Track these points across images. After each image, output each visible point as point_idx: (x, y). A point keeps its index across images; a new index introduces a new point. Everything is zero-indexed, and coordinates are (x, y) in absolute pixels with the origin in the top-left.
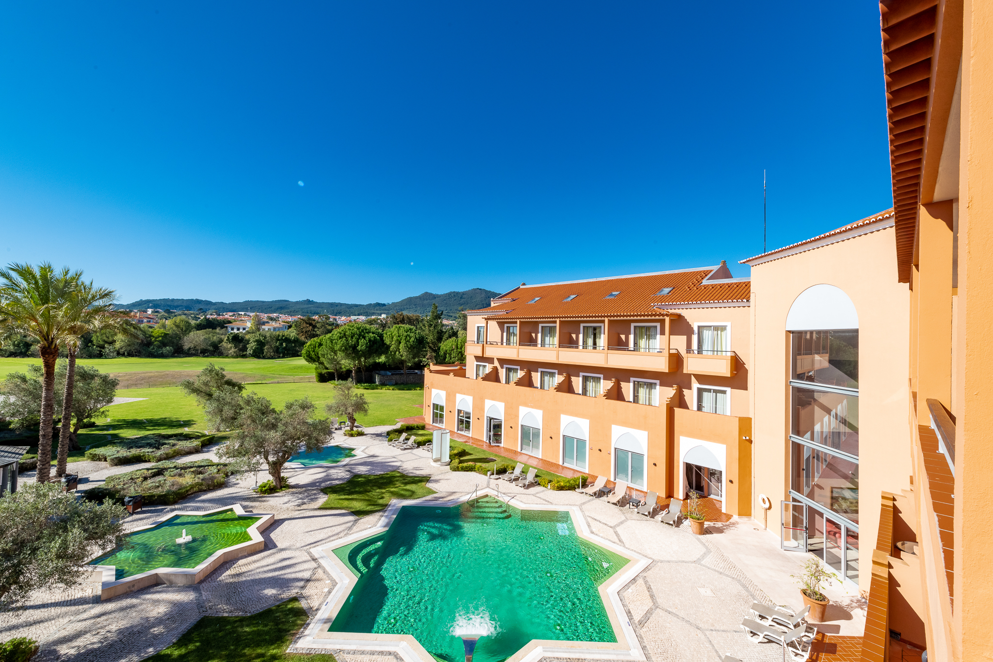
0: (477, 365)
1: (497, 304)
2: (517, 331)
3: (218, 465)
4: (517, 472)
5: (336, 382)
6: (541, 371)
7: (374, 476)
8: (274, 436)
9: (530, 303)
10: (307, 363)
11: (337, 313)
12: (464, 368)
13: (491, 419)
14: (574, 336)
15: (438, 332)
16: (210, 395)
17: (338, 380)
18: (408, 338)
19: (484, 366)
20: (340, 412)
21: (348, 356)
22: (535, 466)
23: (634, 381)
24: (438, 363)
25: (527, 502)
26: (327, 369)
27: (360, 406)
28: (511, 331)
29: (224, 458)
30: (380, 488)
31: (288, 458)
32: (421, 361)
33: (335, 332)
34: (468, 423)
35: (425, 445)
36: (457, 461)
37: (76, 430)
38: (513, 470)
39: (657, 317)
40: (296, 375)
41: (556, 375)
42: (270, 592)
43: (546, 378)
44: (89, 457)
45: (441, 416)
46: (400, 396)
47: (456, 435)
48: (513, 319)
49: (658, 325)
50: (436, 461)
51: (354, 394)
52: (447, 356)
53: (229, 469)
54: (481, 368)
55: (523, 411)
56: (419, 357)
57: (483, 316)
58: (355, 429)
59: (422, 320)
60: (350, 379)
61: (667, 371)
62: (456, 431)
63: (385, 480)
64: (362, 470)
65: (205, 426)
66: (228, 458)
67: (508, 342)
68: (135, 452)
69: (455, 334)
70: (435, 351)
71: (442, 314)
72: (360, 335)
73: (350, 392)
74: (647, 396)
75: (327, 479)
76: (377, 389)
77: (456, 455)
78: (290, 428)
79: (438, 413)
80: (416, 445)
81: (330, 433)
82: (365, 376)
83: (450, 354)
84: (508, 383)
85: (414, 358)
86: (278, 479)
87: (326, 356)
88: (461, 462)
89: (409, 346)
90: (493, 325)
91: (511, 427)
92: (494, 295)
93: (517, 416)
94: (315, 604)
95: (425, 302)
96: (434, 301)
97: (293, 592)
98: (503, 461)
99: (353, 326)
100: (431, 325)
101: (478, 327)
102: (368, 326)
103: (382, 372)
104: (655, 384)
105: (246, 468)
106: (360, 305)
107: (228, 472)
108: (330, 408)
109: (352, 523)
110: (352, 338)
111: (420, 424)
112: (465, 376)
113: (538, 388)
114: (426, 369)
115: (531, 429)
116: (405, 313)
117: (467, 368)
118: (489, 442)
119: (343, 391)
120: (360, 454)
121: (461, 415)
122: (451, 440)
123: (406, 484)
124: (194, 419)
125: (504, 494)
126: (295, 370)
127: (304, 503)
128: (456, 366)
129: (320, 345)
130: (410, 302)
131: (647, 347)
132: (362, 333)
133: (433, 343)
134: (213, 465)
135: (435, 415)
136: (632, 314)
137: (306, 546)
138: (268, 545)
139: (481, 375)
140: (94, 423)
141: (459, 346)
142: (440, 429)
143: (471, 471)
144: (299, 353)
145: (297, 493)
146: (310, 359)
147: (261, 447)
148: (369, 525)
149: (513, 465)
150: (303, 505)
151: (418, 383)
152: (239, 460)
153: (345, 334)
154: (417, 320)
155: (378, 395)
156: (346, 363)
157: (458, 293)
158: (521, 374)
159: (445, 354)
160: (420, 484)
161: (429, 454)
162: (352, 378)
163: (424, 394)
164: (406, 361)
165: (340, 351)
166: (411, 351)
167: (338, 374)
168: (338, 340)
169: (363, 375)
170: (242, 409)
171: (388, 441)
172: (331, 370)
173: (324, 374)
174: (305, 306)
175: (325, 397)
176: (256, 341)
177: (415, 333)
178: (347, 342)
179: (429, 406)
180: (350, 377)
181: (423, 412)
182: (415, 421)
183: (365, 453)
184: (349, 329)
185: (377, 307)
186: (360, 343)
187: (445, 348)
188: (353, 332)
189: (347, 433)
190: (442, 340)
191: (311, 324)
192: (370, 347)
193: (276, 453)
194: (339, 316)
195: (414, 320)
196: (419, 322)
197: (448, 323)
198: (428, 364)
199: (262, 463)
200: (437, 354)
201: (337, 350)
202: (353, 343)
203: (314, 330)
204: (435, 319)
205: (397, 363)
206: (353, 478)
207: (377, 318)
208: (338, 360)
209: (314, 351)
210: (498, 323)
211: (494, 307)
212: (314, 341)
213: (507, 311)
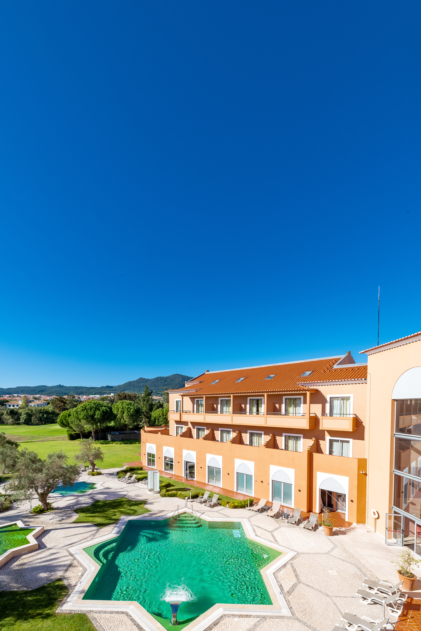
0: (177, 427)
1: (190, 385)
2: (204, 403)
3: (5, 496)
4: (206, 496)
5: (81, 440)
6: (221, 430)
7: (109, 501)
8: (40, 476)
9: (212, 384)
10: (61, 427)
11: (80, 394)
12: (168, 429)
13: (187, 462)
14: (243, 406)
15: (149, 405)
17: (83, 438)
18: (129, 409)
19: (182, 428)
20: (85, 460)
21: (88, 422)
22: (218, 493)
23: (285, 436)
24: (150, 426)
25: (212, 516)
26: (75, 431)
27: (98, 455)
28: (200, 403)
29: (9, 491)
30: (113, 508)
31: (51, 491)
32: (139, 425)
33: (79, 406)
34: (172, 465)
35: (143, 480)
36: (165, 490)
38: (203, 495)
39: (301, 392)
40: (54, 436)
41: (232, 433)
42: (43, 575)
43: (224, 435)
45: (154, 461)
46: (125, 448)
47: (164, 473)
48: (200, 395)
49: (302, 397)
50: (151, 490)
51: (94, 447)
52: (156, 421)
53: (12, 498)
54: (180, 429)
55: (208, 457)
56: (137, 422)
57: (180, 394)
58: (95, 470)
59: (139, 396)
60: (91, 438)
61: (309, 429)
62: (163, 470)
63: (117, 504)
64: (101, 497)
66: (11, 491)
67: (198, 411)
69: (161, 406)
70: (148, 418)
71: (152, 392)
72: (96, 408)
73: (91, 446)
74: (294, 445)
75: (77, 503)
76: (109, 444)
77: (164, 486)
78: (51, 471)
79: (151, 459)
80: (137, 481)
81: (78, 473)
82: (101, 435)
83: (158, 420)
84: (198, 439)
85: (134, 422)
86: (45, 504)
87: (73, 423)
88: (167, 491)
89: (130, 415)
90: (187, 400)
91: (201, 468)
92: (187, 379)
93: (205, 460)
94: (73, 582)
95: (141, 384)
96: (146, 384)
97: (59, 575)
98: (195, 490)
99: (91, 402)
100: (145, 400)
101: (176, 401)
102: (101, 402)
103: (113, 432)
104: (300, 437)
105: (23, 497)
106: (96, 388)
107: (12, 500)
108: (77, 457)
109: (95, 531)
110: (91, 410)
111: (139, 466)
112: (168, 434)
113: (219, 441)
114: (142, 430)
115: (215, 468)
116: (127, 392)
117: (170, 428)
118: (186, 477)
119: (86, 446)
120: (99, 487)
121: (167, 460)
122: (161, 477)
123: (131, 506)
125: (196, 511)
126: (54, 432)
127: (63, 519)
128: (163, 427)
129: (69, 415)
130: (130, 385)
131: (294, 412)
132: (97, 407)
133: (146, 412)
134: (2, 496)
135: (149, 460)
136: (284, 390)
137: (66, 546)
138: (41, 546)
139: (180, 434)
141: (164, 414)
142: (153, 469)
143: (175, 497)
144: (56, 421)
145: (58, 513)
146: (63, 425)
147: (32, 484)
148: (107, 532)
149: (203, 492)
150: (62, 520)
151: (137, 440)
152: (18, 492)
153: (86, 408)
154: (135, 396)
155: (110, 448)
156: (88, 427)
157: (163, 378)
158: (207, 432)
159: (155, 419)
160: (140, 506)
161: (145, 487)
162: (92, 437)
163: (141, 447)
164: (128, 425)
165: (83, 419)
166: (131, 418)
167: (82, 434)
168: (81, 412)
169: (100, 435)
170: (18, 459)
171: (118, 478)
172: (78, 432)
173: (73, 434)
174: (58, 389)
175: (73, 450)
176: (26, 414)
177: (134, 406)
178: (88, 413)
179: (145, 454)
180: (90, 436)
181: (141, 459)
182: (135, 464)
183: (103, 486)
184: (89, 405)
185: (108, 389)
186: (96, 414)
187: (154, 416)
188: (91, 406)
189: (90, 473)
190: (152, 410)
191: (62, 402)
192: (103, 416)
193: (43, 487)
194: (81, 395)
195: (133, 397)
196: (136, 398)
197: (156, 398)
198: (143, 427)
199: (34, 494)
200: (149, 420)
201: (80, 419)
202: (92, 414)
203: (65, 406)
204: (147, 396)
205: (122, 426)
206: (95, 502)
207: (108, 396)
208: (82, 425)
209: (65, 420)
210: (190, 398)
211: (187, 387)
212: (65, 413)
213: (196, 390)
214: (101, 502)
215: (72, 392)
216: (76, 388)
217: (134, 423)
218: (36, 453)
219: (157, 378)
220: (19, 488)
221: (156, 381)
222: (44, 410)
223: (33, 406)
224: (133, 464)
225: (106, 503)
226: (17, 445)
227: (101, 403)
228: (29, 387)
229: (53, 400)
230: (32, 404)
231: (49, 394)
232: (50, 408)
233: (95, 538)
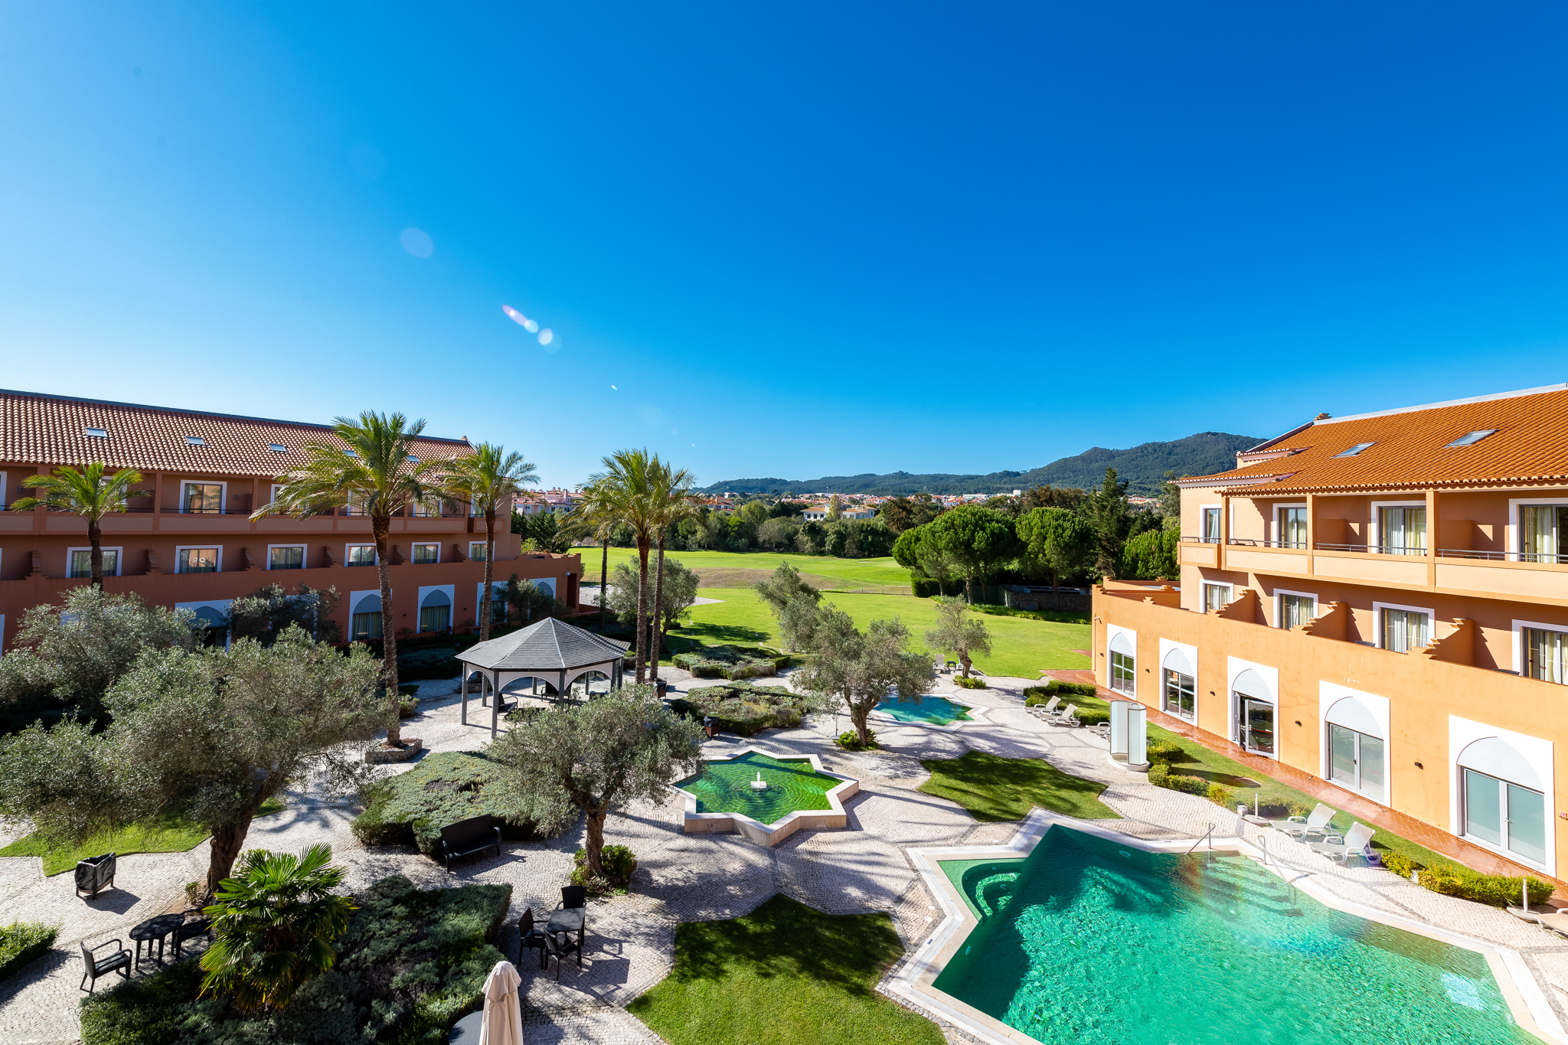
0: (1206, 585)
1: (1253, 463)
2: (1308, 516)
3: (793, 697)
5: (941, 598)
6: (1382, 609)
8: (857, 668)
9: (1343, 455)
10: (900, 566)
11: (941, 491)
12: (1176, 589)
13: (1244, 698)
15: (1120, 520)
16: (784, 603)
17: (944, 594)
19: (1225, 589)
20: (947, 647)
21: (958, 558)
22: (1368, 819)
24: (1118, 578)
26: (928, 576)
27: (978, 639)
28: (1292, 516)
32: (1087, 573)
33: (938, 520)
34: (1188, 698)
35: (1095, 724)
36: (1164, 767)
37: (665, 631)
40: (886, 583)
41: (1431, 620)
42: (854, 892)
43: (1399, 625)
44: (675, 664)
45: (1130, 676)
46: (1047, 630)
47: (1161, 717)
48: (1294, 491)
50: (1119, 758)
51: (968, 619)
52: (1140, 564)
54: (1216, 592)
55: (1330, 691)
56: (1081, 564)
57: (1218, 489)
58: (971, 676)
59: (1088, 497)
60: (962, 595)
62: (1161, 709)
63: (1022, 772)
64: (983, 745)
65: (780, 644)
67: (1284, 540)
68: (713, 664)
70: (1113, 555)
71: (1127, 484)
72: (976, 525)
73: (961, 615)
75: (927, 746)
76: (1007, 615)
77: (1161, 755)
78: (877, 661)
79: (1122, 669)
80: (1079, 722)
82: (987, 591)
83: (1146, 562)
84: (1289, 629)
85: (1072, 565)
86: (863, 732)
87: (926, 557)
88: (1173, 771)
89: (1062, 545)
90: (1244, 505)
91: (1299, 723)
92: (1247, 444)
93: (1314, 701)
94: (914, 935)
95: (1095, 465)
97: (885, 904)
98: (1277, 791)
99: (965, 511)
100: (1105, 506)
101: (1206, 510)
102: (989, 510)
103: (1016, 587)
106: (979, 477)
107: (804, 708)
108: (931, 638)
109: (968, 827)
110: (964, 529)
111: (1086, 684)
113: (1372, 646)
114: (1095, 586)
115: (1356, 734)
116: (1055, 487)
117: (1183, 589)
118: (1241, 744)
119: (951, 613)
120: (978, 717)
121: (1172, 679)
122: (1151, 726)
123: (1061, 786)
124: (769, 632)
125: (1282, 861)
126: (885, 576)
127: (897, 776)
128: (1159, 584)
129: (918, 539)
130: (1064, 468)
132: (980, 522)
133: (1109, 540)
135: (1116, 673)
137: (901, 842)
138: (852, 823)
139: (1217, 607)
140: (679, 624)
141: (1165, 547)
142: (1126, 699)
144: (889, 552)
145: (887, 758)
146: (906, 560)
148: (995, 839)
150: (896, 778)
151: (1081, 611)
153: (953, 524)
154: (1077, 497)
155: (1009, 625)
156: (956, 570)
158: (1321, 610)
159: (1135, 560)
161: (1103, 743)
162: (966, 594)
163: (1091, 632)
164: (1057, 570)
165: (947, 550)
166: (1066, 554)
167: (944, 585)
169: (983, 590)
170: (818, 625)
171: (1027, 706)
172: (934, 579)
173: (925, 584)
174: (898, 481)
175: (924, 620)
176: (836, 532)
177: (1073, 522)
178: (957, 535)
179: (1102, 654)
180: (961, 591)
181: (1091, 664)
182: (1075, 677)
183: (988, 718)
184: (960, 516)
185: (1006, 480)
186: (977, 537)
187: (1134, 549)
188: (965, 520)
189: (957, 680)
190: (1127, 534)
191: (904, 509)
192: (993, 544)
193: (860, 694)
194: (944, 495)
195: (1072, 498)
196: (1080, 502)
197: (1141, 503)
198: (1100, 578)
199: (843, 705)
200: (1117, 561)
201: (941, 549)
202: (967, 537)
204: (1112, 497)
205: (1039, 573)
206: (968, 755)
207: (1005, 496)
208: (944, 564)
209: (908, 549)
210: (1255, 500)
211: (1245, 468)
212: (909, 534)
213: (1277, 477)
214: (983, 757)
216: (934, 478)
217: (1073, 567)
218: (849, 616)
219: (1144, 448)
220: (817, 685)
222: (868, 526)
223: (848, 517)
224: (1068, 674)
225: (997, 764)
226: (817, 597)
227: (988, 513)
228: (844, 478)
229: (886, 504)
230: (847, 514)
231: (879, 493)
232: (879, 522)
233: (967, 842)
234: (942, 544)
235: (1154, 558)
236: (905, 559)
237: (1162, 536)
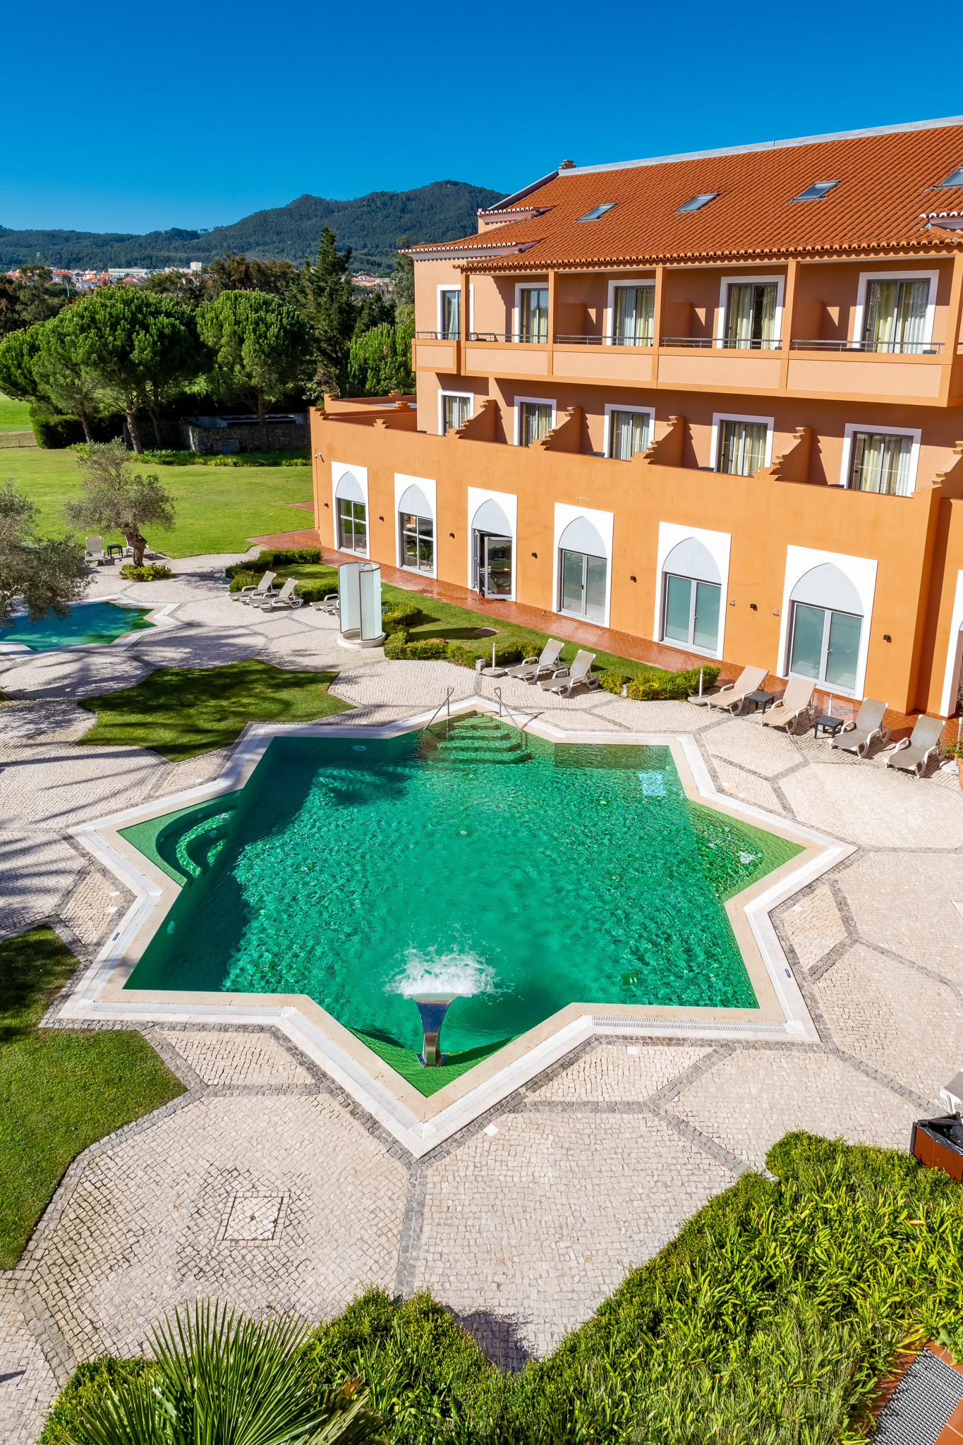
0: (444, 397)
1: (495, 226)
2: (549, 301)
4: (548, 658)
6: (613, 412)
7: (205, 671)
9: (585, 219)
10: (9, 400)
11: (70, 261)
12: (411, 406)
13: (483, 535)
14: (701, 313)
15: (341, 311)
17: (92, 441)
20: (106, 523)
21: (109, 378)
22: (590, 645)
23: (855, 433)
24: (344, 395)
25: (568, 726)
26: (60, 412)
27: (153, 507)
28: (533, 301)
30: (216, 698)
32: (302, 390)
33: (69, 314)
34: (428, 545)
35: (321, 599)
36: (401, 635)
38: (539, 655)
39: (933, 254)
41: (652, 422)
43: (625, 430)
45: (360, 530)
46: (254, 480)
47: (398, 575)
48: (536, 267)
49: (934, 276)
50: (351, 635)
51: (133, 477)
52: (370, 374)
54: (456, 406)
55: (564, 514)
56: (295, 379)
57: (457, 262)
58: (146, 562)
59: (298, 275)
60: (122, 440)
61: (945, 405)
62: (398, 565)
64: (171, 656)
67: (525, 335)
69: (387, 315)
70: (335, 363)
71: (348, 257)
72: (133, 321)
73: (122, 471)
74: (886, 470)
75: (86, 678)
76: (194, 464)
77: (397, 622)
79: (352, 522)
80: (301, 601)
81: (85, 572)
82: (160, 430)
83: (377, 370)
84: (527, 445)
85: (282, 380)
87: (51, 379)
88: (411, 638)
89: (266, 349)
90: (484, 286)
91: (535, 555)
92: (489, 200)
93: (549, 528)
94: (90, 936)
95: (306, 225)
96: (326, 222)
98: (513, 635)
99: (111, 297)
100: (322, 290)
101: (444, 293)
102: (152, 297)
103: (205, 420)
104: (910, 439)
106: (130, 237)
108: (76, 513)
110: (113, 328)
111: (307, 549)
112: (412, 427)
113: (602, 455)
114: (312, 409)
115: (585, 558)
116: (252, 257)
117: (421, 405)
118: (481, 590)
119: (107, 471)
120: (162, 620)
121: (409, 526)
122: (386, 588)
123: (277, 687)
125: (515, 709)
127: (41, 732)
128: (392, 401)
129: (34, 348)
130: (264, 225)
131: (898, 340)
132: (139, 315)
133: (328, 340)
135: (344, 527)
136: (864, 245)
139: (456, 425)
141: (400, 348)
142: (357, 560)
143: (437, 658)
145: (21, 710)
146: (17, 387)
148: (199, 777)
149: (538, 643)
150: (39, 734)
151: (296, 448)
153: (93, 320)
154: (284, 274)
155: (199, 478)
156: (108, 398)
157: (393, 196)
158: (558, 420)
159: (363, 370)
160: (312, 687)
161: (333, 621)
162: (127, 437)
163: (311, 476)
164: (263, 392)
165: (88, 365)
166: (272, 364)
167: (89, 426)
168: (77, 337)
169: (156, 428)
171: (232, 591)
172: (72, 417)
173: (56, 426)
175: (61, 486)
178: (103, 340)
179: (327, 505)
180: (121, 433)
181: (313, 521)
182: (294, 542)
183: (177, 619)
184: (104, 306)
185: (178, 243)
186: (136, 343)
187: (361, 353)
188: (114, 312)
189: (126, 572)
190: (352, 332)
191: (4, 294)
192: (164, 353)
194: (75, 269)
195: (275, 276)
196: (288, 283)
197: (368, 284)
198: (320, 398)
200: (341, 370)
201: (77, 364)
202: (118, 343)
203: (14, 311)
204: (330, 274)
205: (238, 396)
206: (151, 675)
207: (178, 272)
208: (84, 390)
209: (19, 366)
210: (496, 279)
211: (486, 233)
212: (16, 339)
213: (520, 246)
214: (173, 674)
215: (38, 254)
217: (284, 383)
219: (371, 199)
221: (365, 209)
224: (284, 539)
225: (193, 679)
227: (151, 300)
233: (157, 794)
234: (78, 355)
235: (386, 363)
236: (15, 384)
237: (395, 333)
